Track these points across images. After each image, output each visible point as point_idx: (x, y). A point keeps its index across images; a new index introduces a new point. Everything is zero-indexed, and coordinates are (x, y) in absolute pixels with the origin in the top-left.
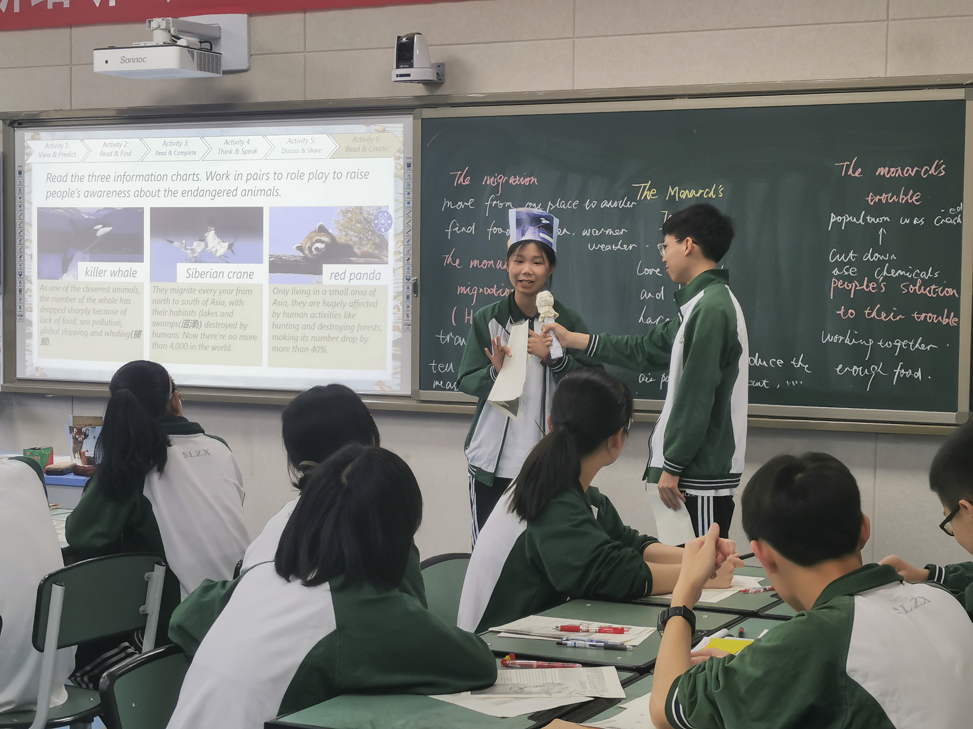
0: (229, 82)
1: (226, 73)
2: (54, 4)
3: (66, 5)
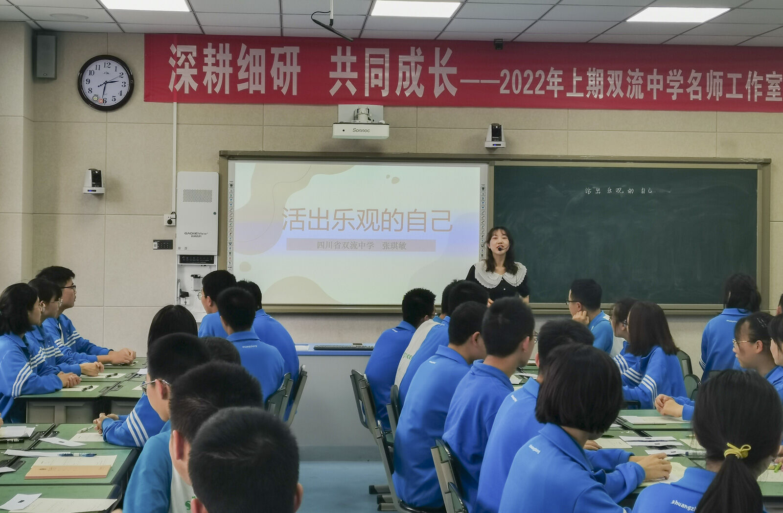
2: (254, 91)
3: (263, 92)
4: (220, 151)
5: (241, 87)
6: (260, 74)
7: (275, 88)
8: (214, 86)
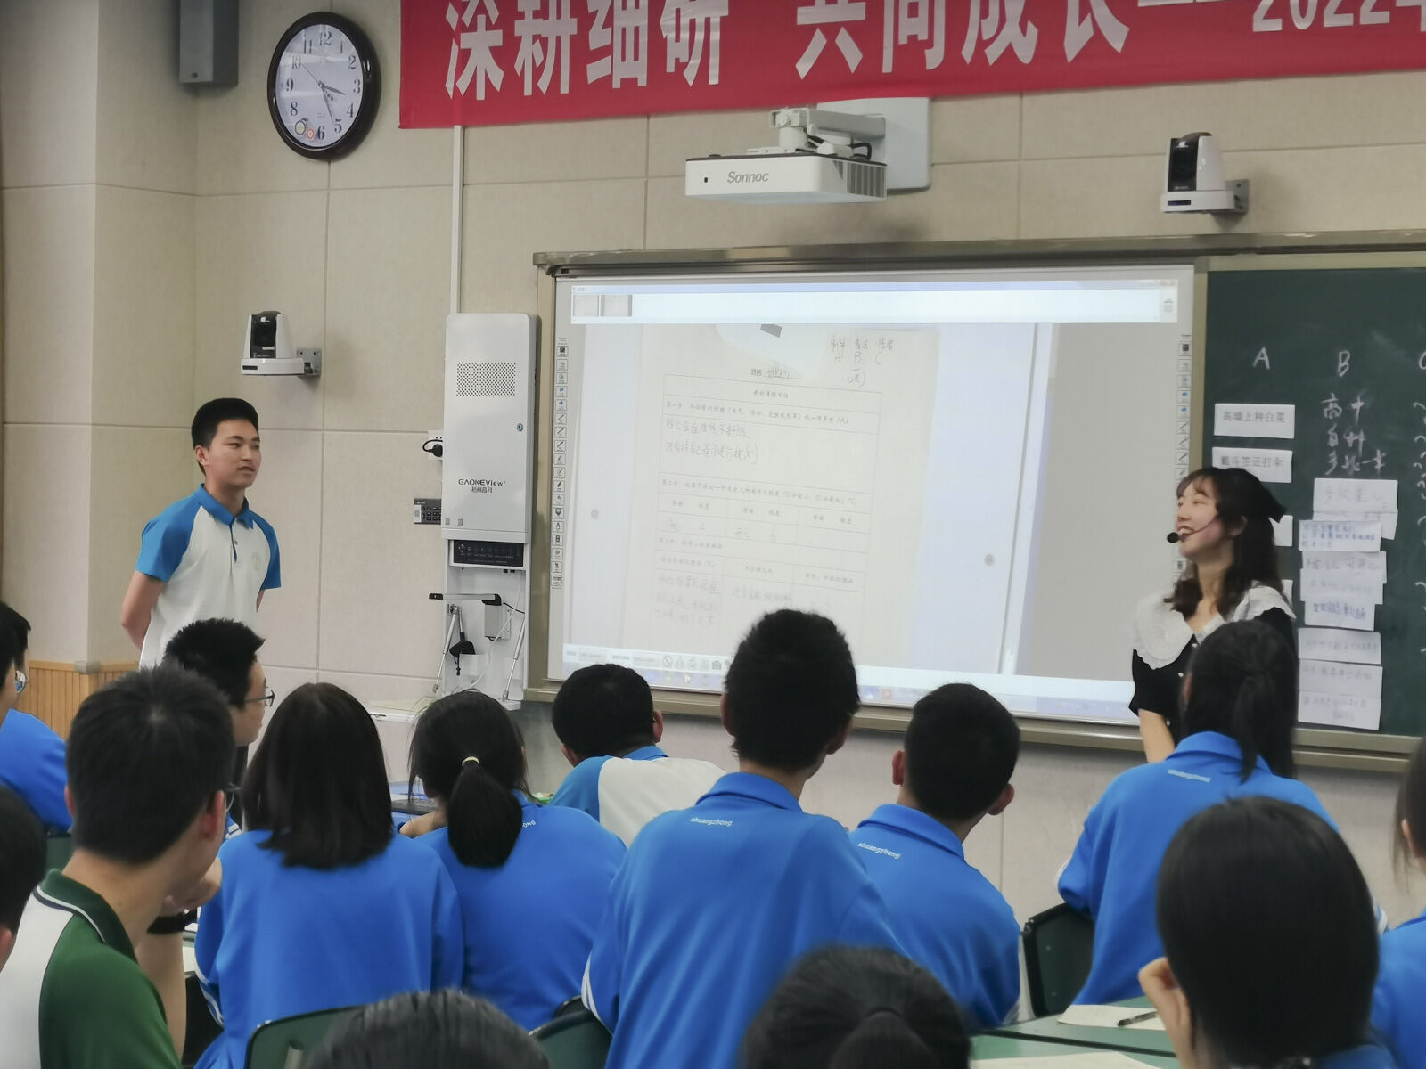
0: (896, 209)
1: (892, 192)
2: (624, 81)
3: (642, 82)
4: (534, 255)
5: (595, 71)
6: (637, 29)
7: (670, 68)
8: (538, 73)
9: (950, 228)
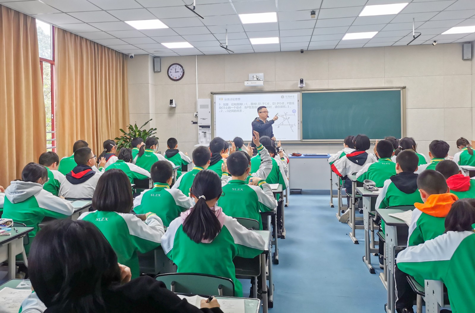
4: (211, 92)
9: (266, 89)
